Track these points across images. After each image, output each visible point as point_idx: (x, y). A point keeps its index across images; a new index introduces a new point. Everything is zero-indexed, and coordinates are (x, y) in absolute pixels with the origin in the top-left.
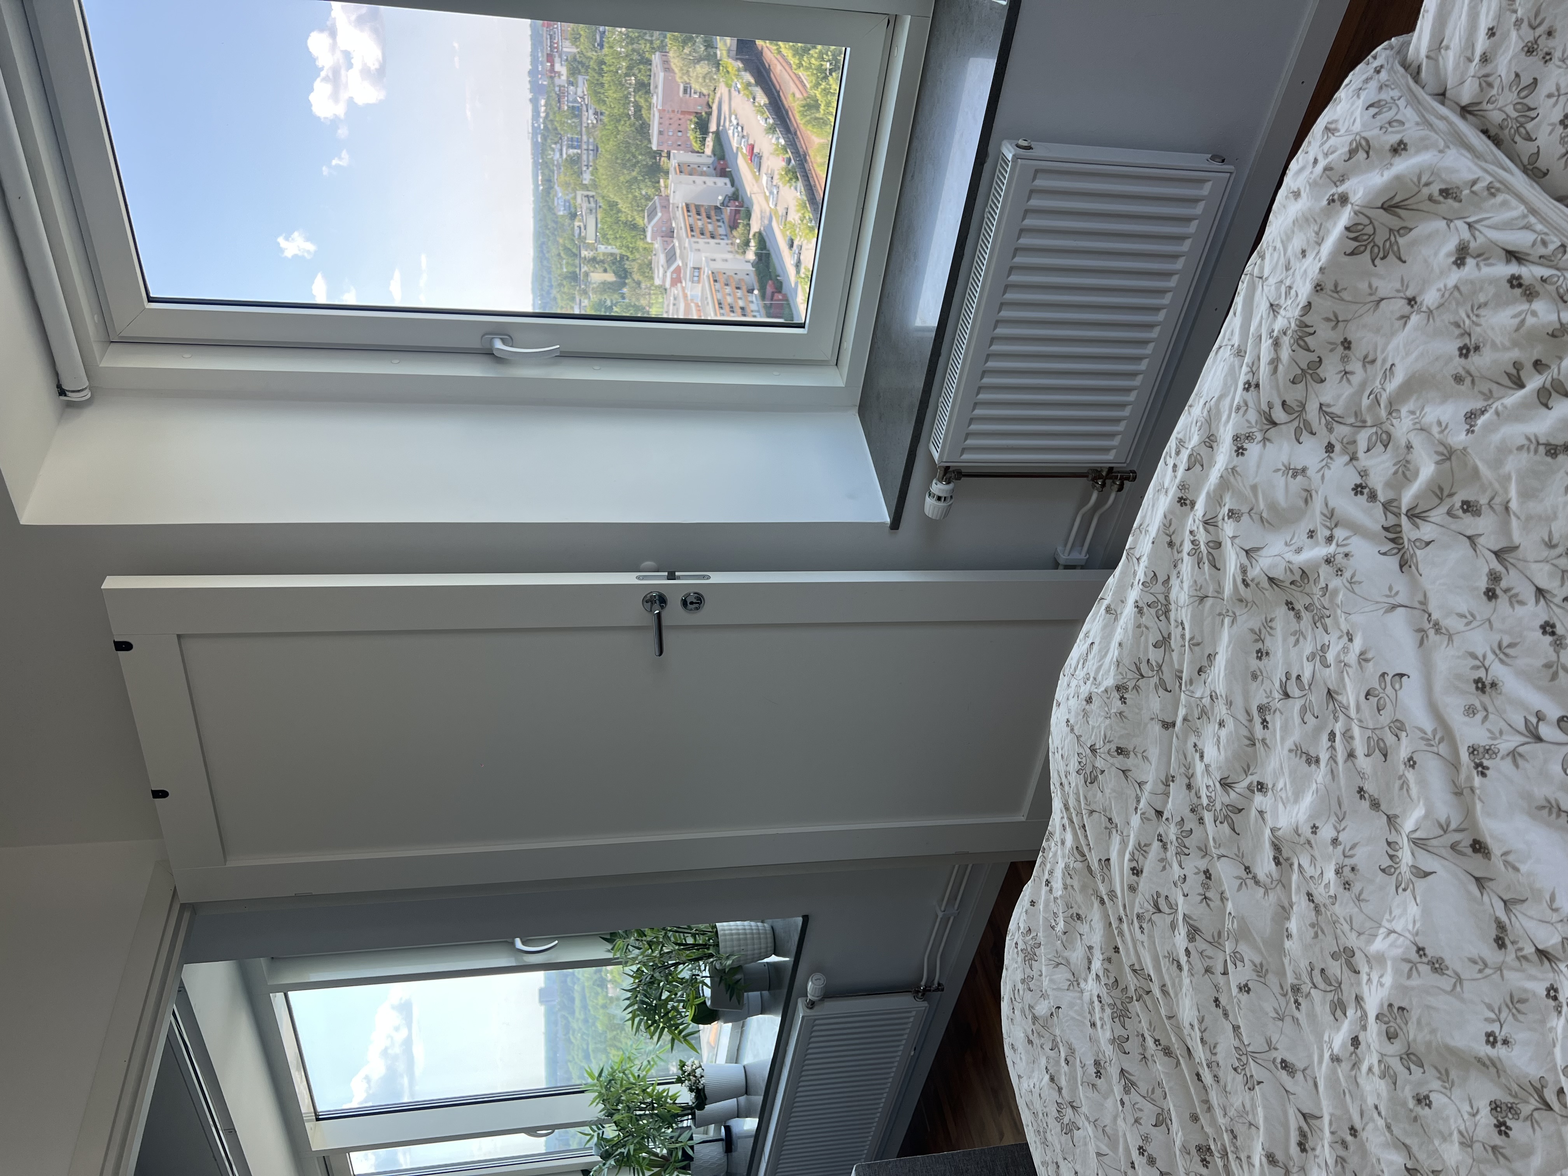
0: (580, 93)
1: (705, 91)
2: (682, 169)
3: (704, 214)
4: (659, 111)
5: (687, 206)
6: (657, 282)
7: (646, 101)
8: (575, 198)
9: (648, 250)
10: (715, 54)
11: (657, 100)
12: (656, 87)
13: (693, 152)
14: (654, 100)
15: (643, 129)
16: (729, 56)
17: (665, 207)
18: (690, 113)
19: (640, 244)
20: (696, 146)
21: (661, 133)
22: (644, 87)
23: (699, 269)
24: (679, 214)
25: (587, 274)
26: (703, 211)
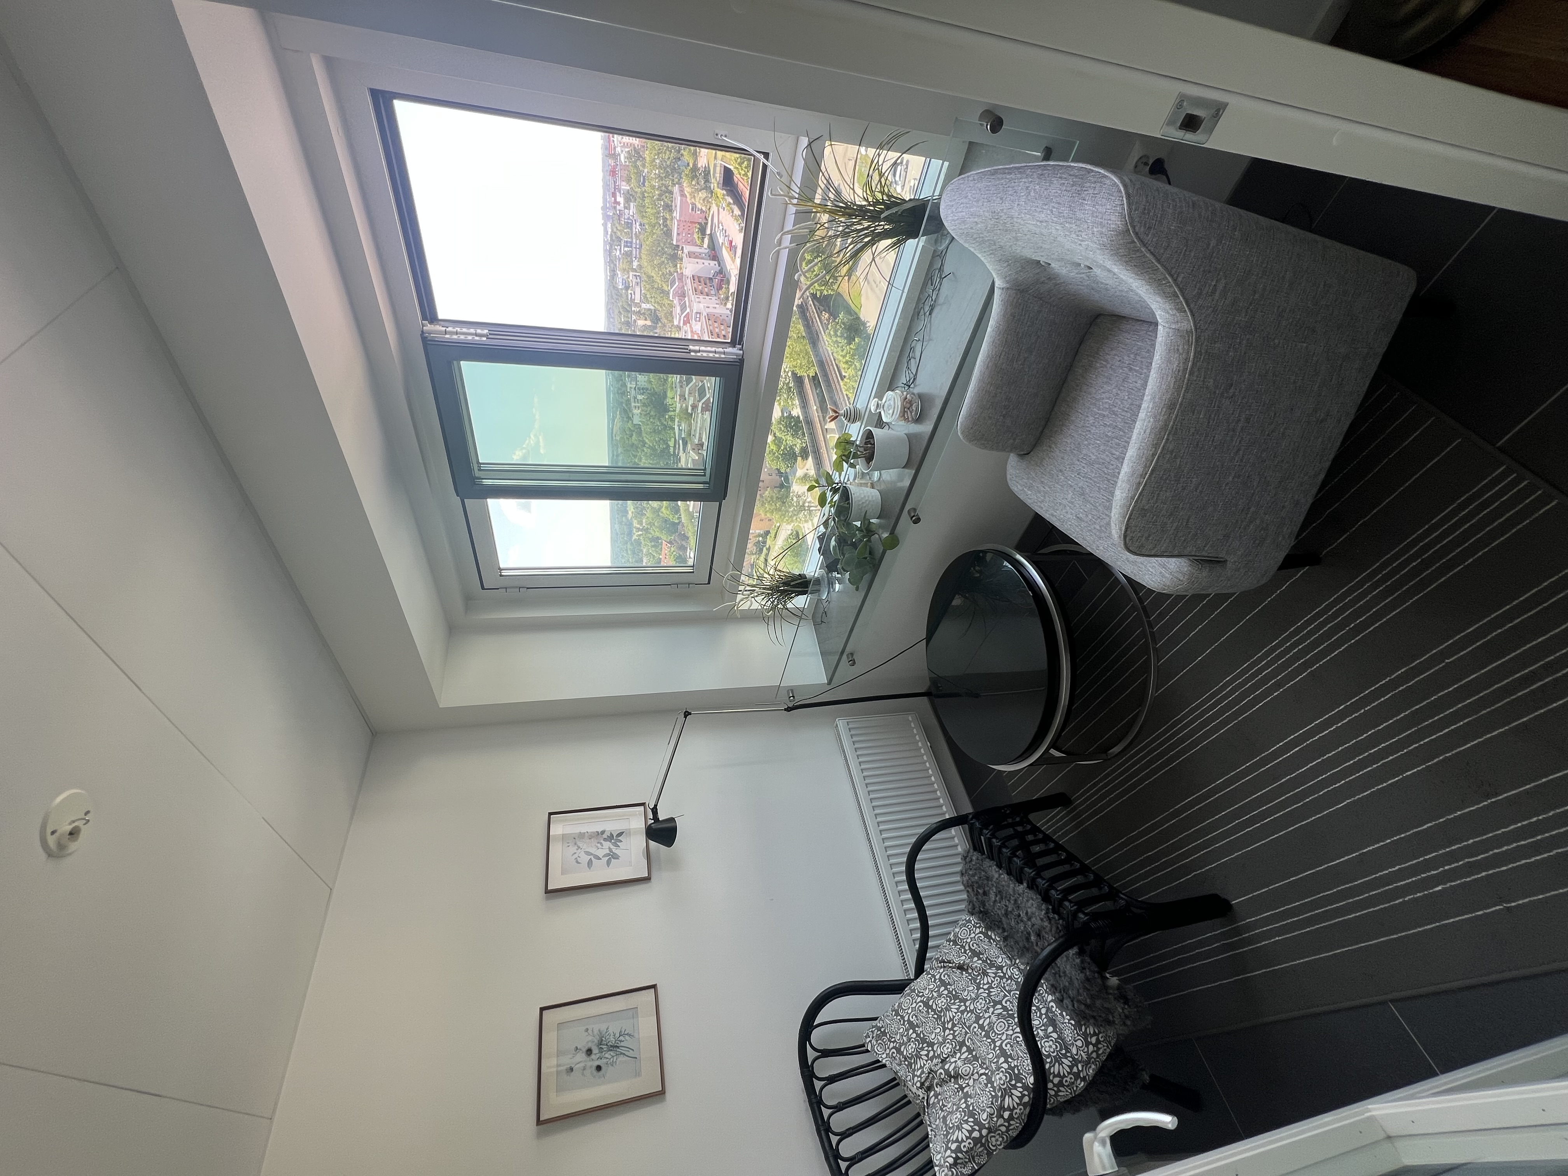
0: (631, 214)
1: (704, 209)
2: (691, 255)
3: (703, 282)
4: (678, 221)
5: (693, 276)
6: (676, 323)
7: (669, 215)
8: (629, 277)
9: (671, 306)
10: (710, 187)
11: (676, 214)
12: (676, 206)
13: (697, 246)
14: (674, 215)
15: (668, 233)
16: (718, 187)
17: (680, 279)
18: (695, 223)
19: (666, 302)
20: (698, 242)
21: (678, 234)
22: (669, 208)
23: (700, 313)
24: (689, 281)
25: (635, 321)
26: (702, 280)
